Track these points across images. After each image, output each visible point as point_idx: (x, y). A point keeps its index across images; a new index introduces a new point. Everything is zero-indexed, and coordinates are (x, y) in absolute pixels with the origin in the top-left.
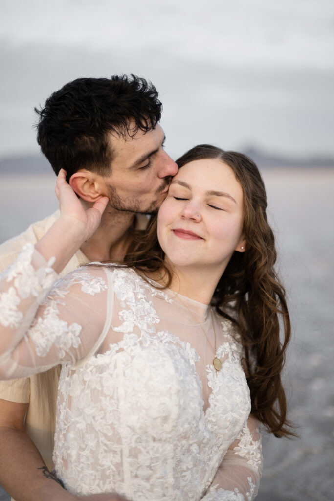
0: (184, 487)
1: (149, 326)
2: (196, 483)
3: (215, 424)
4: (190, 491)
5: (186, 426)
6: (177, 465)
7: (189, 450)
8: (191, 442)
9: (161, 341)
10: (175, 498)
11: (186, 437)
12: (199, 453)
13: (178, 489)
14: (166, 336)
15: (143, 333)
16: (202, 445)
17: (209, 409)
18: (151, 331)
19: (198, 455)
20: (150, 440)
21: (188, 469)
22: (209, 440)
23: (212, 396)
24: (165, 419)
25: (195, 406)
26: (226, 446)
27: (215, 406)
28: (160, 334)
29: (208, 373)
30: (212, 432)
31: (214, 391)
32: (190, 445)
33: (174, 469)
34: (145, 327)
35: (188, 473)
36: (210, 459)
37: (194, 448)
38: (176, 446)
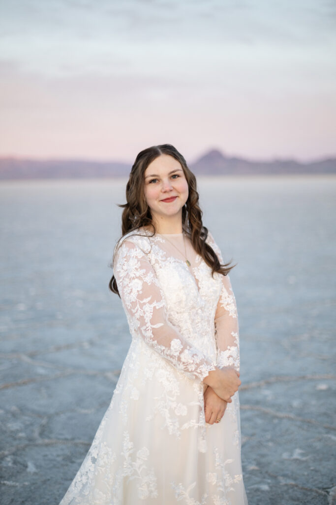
0: (199, 331)
1: (162, 257)
2: (205, 327)
3: (206, 296)
4: (203, 332)
5: (192, 302)
6: (192, 322)
7: (197, 313)
8: (197, 309)
9: (170, 263)
10: (195, 338)
11: (194, 308)
12: (203, 313)
13: (196, 333)
14: (171, 259)
15: (160, 262)
16: (203, 309)
17: (200, 290)
18: (163, 259)
19: (202, 314)
20: (176, 313)
21: (199, 322)
22: (205, 305)
23: (199, 283)
24: (180, 302)
25: (194, 291)
26: (215, 305)
27: (203, 287)
28: (169, 259)
29: (194, 272)
30: (206, 301)
31: (200, 281)
32: (197, 311)
33: (191, 324)
34: (160, 258)
35: (199, 324)
36: (210, 314)
37: (200, 311)
38: (189, 313)
